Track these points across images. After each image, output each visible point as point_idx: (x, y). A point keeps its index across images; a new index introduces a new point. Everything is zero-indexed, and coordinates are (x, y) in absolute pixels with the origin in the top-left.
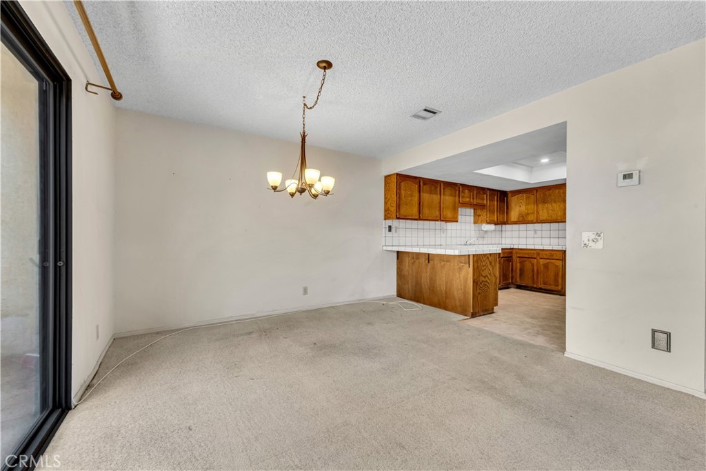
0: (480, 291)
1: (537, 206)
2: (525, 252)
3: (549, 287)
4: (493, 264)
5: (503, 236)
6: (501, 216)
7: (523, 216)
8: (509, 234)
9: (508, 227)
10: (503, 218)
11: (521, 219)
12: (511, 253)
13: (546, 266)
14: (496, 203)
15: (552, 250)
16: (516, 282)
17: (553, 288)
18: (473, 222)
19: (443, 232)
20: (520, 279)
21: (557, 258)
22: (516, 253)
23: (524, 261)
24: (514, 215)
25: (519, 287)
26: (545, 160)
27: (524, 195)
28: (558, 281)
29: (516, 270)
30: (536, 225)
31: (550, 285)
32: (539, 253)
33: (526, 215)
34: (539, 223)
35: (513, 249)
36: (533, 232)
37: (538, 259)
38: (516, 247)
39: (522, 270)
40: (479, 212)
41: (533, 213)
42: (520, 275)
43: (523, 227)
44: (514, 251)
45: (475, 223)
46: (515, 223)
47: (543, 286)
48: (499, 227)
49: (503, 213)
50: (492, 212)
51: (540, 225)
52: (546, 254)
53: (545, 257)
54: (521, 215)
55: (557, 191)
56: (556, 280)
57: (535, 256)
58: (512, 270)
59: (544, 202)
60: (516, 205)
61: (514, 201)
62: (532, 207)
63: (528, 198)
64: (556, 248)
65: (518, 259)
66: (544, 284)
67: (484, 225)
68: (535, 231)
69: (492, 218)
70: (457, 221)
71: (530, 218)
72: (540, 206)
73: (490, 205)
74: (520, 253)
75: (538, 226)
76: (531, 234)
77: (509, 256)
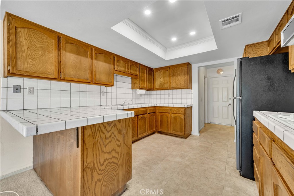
0: (100, 177)
1: (170, 78)
2: (164, 108)
3: (177, 133)
4: (124, 131)
5: (152, 98)
6: (150, 85)
7: (162, 85)
8: (155, 96)
9: (154, 92)
10: (151, 86)
11: (161, 87)
12: (155, 109)
13: (175, 118)
14: (146, 75)
15: (179, 108)
16: (158, 129)
17: (179, 133)
18: (130, 87)
19: (103, 95)
20: (160, 127)
21: (181, 113)
22: (158, 109)
23: (162, 115)
24: (157, 84)
25: (160, 132)
26: (174, 39)
27: (163, 71)
28: (182, 128)
29: (158, 121)
30: (169, 91)
31: (178, 131)
32: (171, 109)
33: (164, 84)
34: (171, 89)
35: (156, 106)
36: (168, 95)
37: (171, 113)
38: (158, 105)
39: (161, 121)
40: (135, 80)
41: (167, 83)
42: (160, 124)
43: (162, 92)
44: (157, 108)
45: (132, 88)
46: (158, 89)
47: (173, 132)
48: (149, 92)
49: (151, 83)
50: (143, 80)
51: (171, 90)
52: (175, 110)
53: (174, 112)
54: (161, 84)
55: (180, 68)
56: (181, 128)
57: (169, 112)
58: (156, 121)
59: (174, 75)
60: (158, 78)
61: (157, 74)
62: (167, 79)
63: (165, 73)
64: (181, 106)
65: (159, 113)
66: (174, 131)
67: (138, 90)
68: (169, 94)
69: (143, 86)
70: (112, 85)
71: (166, 86)
72: (171, 78)
73: (141, 76)
74: (160, 109)
75: (170, 91)
76: (167, 96)
77: (154, 111)
